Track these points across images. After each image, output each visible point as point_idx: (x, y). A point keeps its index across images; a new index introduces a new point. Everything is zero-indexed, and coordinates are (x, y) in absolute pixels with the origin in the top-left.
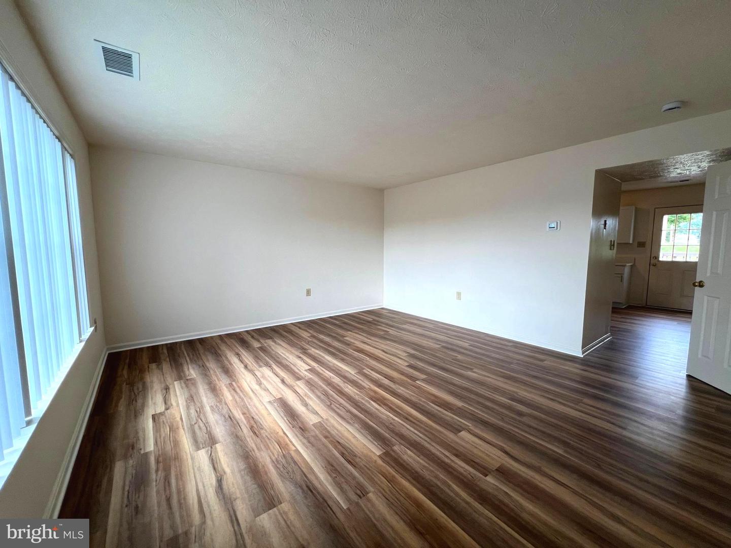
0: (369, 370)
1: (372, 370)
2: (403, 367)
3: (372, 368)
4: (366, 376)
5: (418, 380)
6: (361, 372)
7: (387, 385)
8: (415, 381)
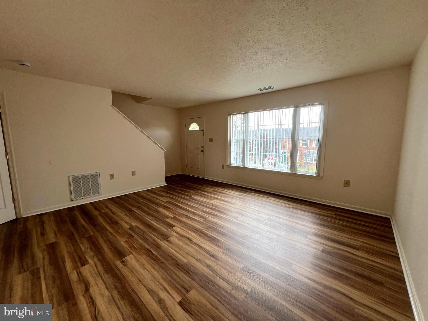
0: (200, 220)
1: (199, 221)
2: (178, 225)
3: (199, 222)
4: (201, 217)
5: (172, 218)
6: (205, 219)
7: (189, 213)
8: (174, 217)
